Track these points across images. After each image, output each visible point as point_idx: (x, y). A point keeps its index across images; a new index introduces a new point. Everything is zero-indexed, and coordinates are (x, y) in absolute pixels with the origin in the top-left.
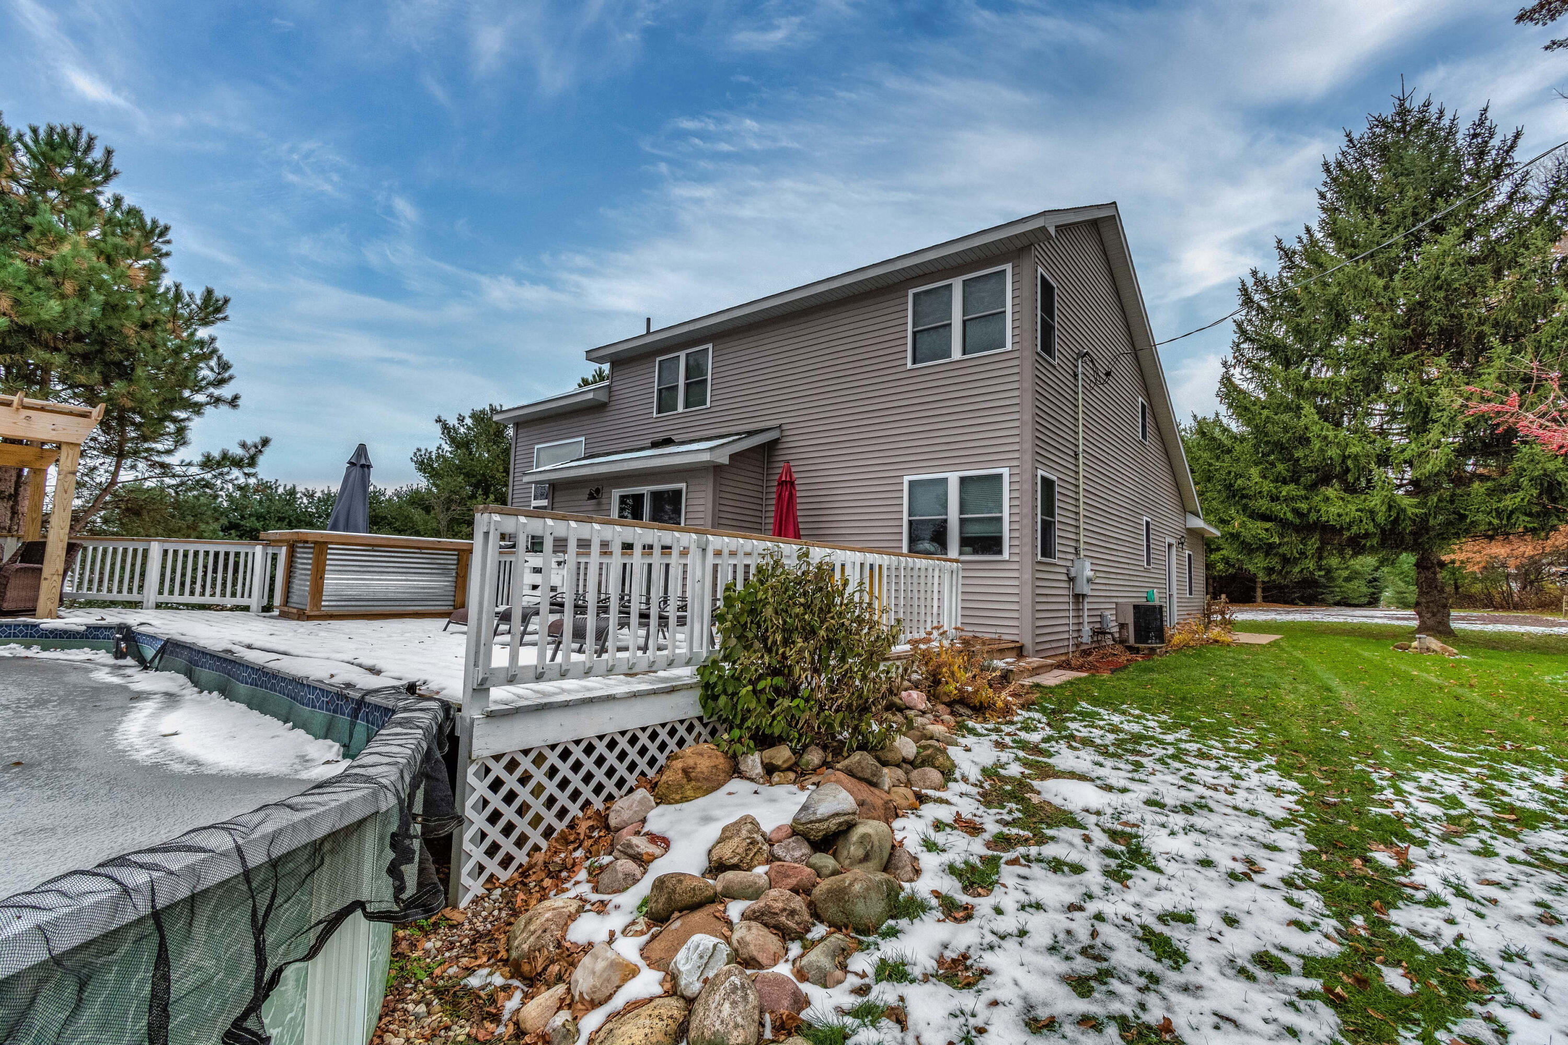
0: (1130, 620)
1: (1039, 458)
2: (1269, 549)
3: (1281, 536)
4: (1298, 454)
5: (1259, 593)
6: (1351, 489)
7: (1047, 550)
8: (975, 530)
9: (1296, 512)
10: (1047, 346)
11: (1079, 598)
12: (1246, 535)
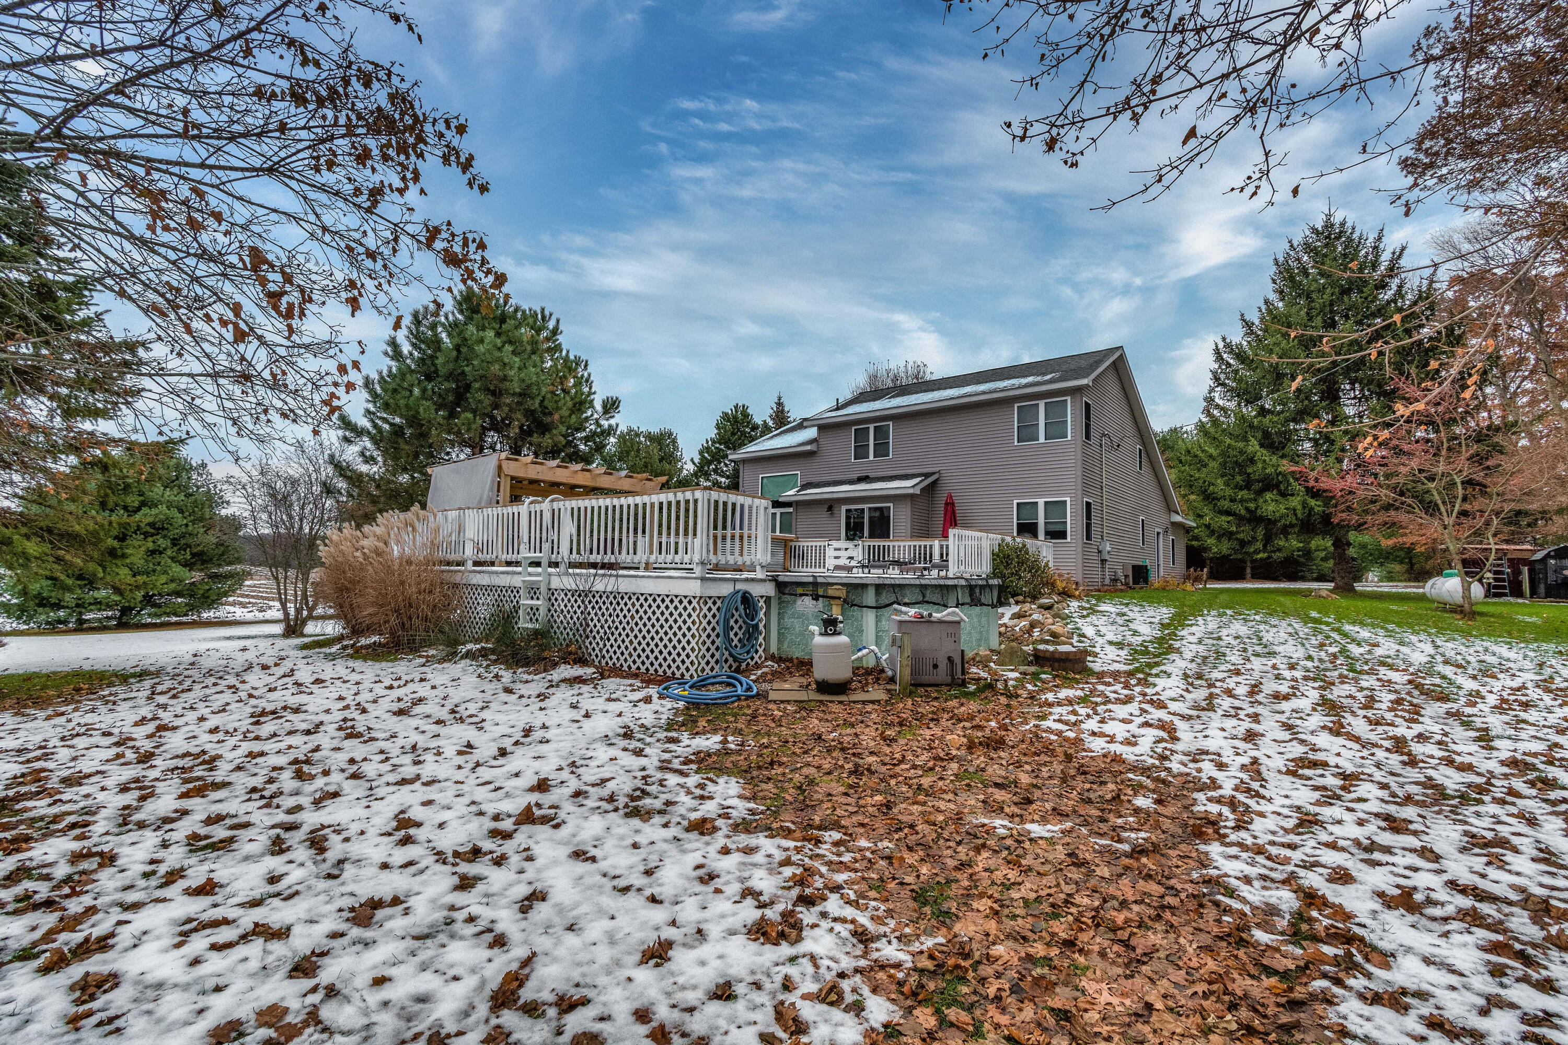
0: (1130, 573)
1: (1085, 493)
2: (1230, 535)
3: (1238, 526)
4: (1249, 470)
5: (1248, 571)
6: (1284, 495)
7: (1089, 537)
8: (1052, 528)
9: (1247, 509)
10: (1088, 437)
11: (1103, 561)
12: (1214, 526)
